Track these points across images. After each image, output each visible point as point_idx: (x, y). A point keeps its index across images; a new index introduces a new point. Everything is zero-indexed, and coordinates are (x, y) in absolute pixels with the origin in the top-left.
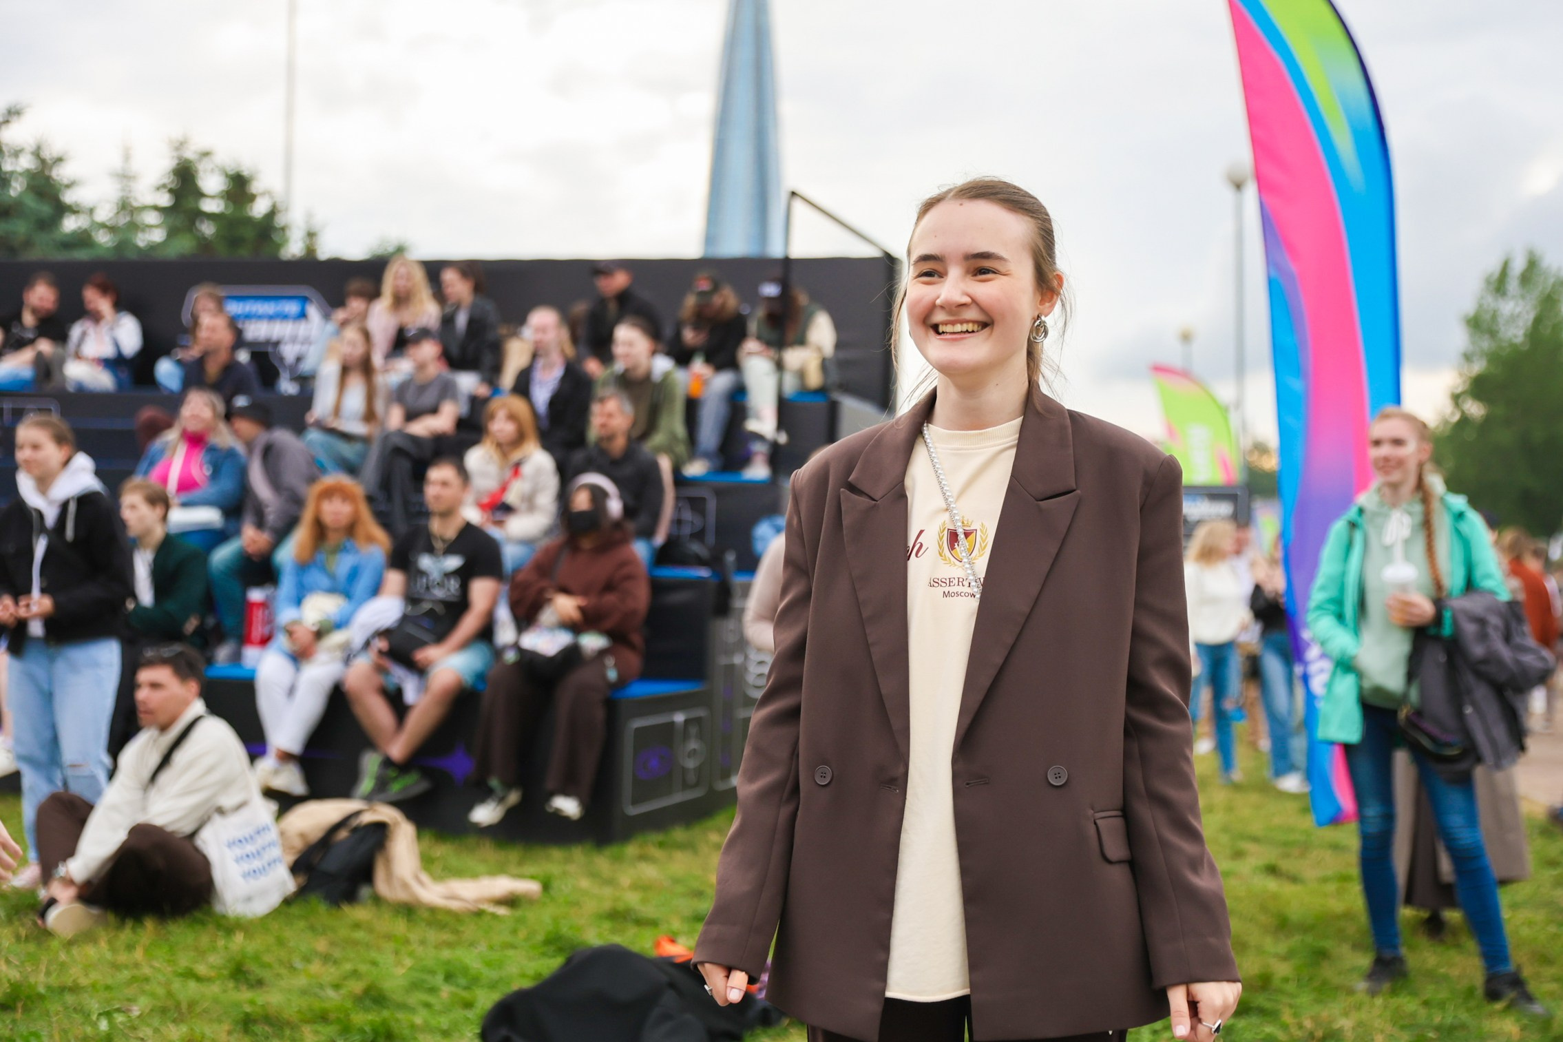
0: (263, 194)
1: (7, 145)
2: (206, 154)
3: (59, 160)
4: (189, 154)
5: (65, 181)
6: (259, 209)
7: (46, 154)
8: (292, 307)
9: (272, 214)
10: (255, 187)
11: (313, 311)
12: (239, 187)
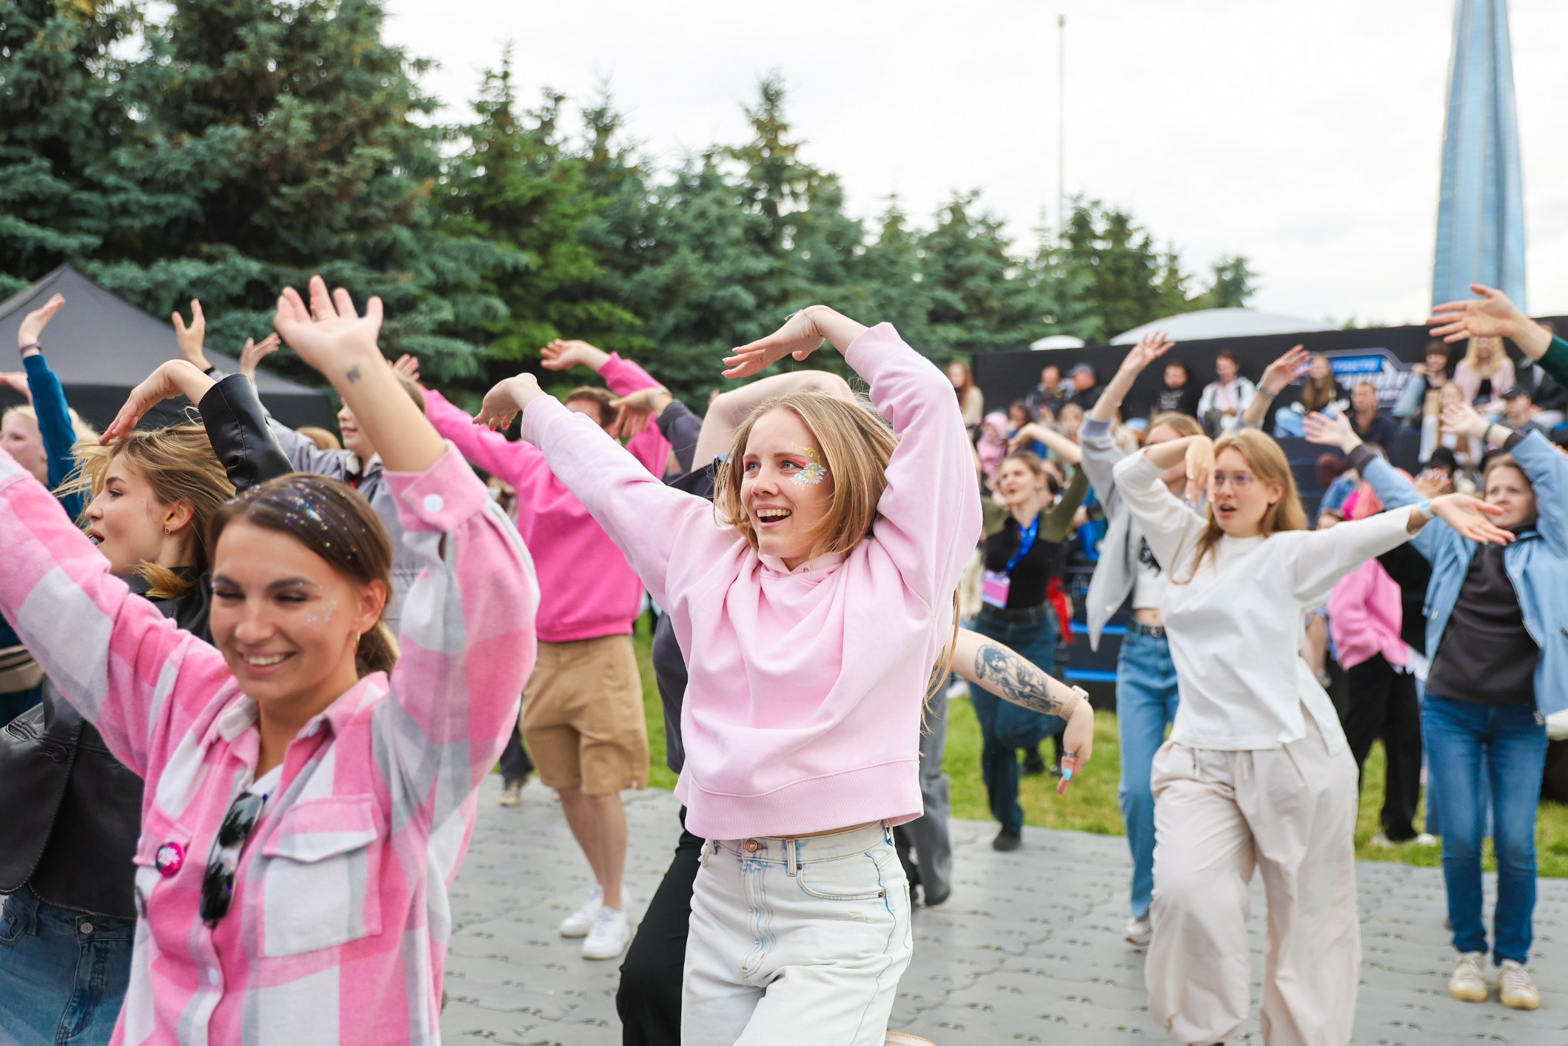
0: (1138, 229)
1: (970, 218)
2: (1096, 204)
3: (1000, 225)
4: (1084, 204)
5: (1005, 240)
6: (1134, 242)
7: (992, 221)
8: (1371, 364)
9: (1146, 244)
10: (1131, 225)
11: (1387, 366)
12: (1120, 225)
